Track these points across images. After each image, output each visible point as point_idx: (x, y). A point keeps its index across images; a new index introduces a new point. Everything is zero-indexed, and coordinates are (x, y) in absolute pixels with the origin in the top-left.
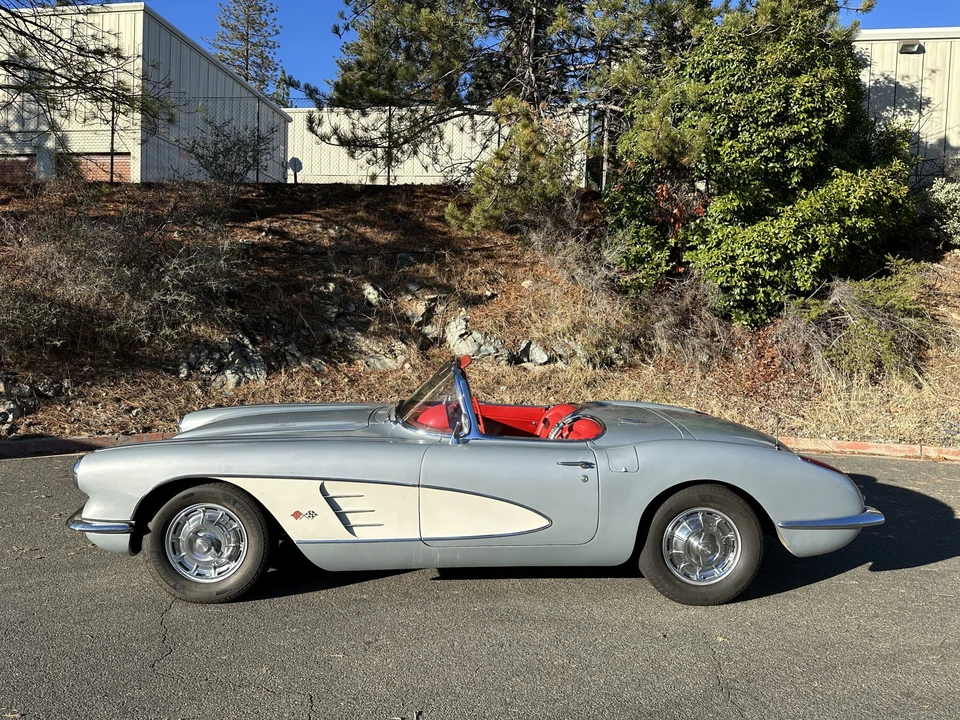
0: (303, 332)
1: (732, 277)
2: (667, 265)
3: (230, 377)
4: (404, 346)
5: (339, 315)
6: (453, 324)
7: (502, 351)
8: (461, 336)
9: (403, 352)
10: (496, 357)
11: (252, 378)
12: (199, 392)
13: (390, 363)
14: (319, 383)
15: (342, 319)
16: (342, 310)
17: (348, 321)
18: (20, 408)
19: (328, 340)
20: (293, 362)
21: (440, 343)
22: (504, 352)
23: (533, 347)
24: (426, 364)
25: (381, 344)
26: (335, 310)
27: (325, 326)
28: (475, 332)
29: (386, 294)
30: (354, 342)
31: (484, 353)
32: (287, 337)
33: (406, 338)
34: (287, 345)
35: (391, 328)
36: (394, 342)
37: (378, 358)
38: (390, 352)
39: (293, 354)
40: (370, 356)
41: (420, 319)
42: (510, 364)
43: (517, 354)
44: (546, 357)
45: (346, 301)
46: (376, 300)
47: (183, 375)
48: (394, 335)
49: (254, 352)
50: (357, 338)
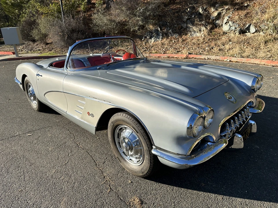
3: (153, 40)
5: (188, 19)
6: (225, 19)
7: (237, 29)
8: (226, 23)
10: (234, 31)
11: (158, 40)
12: (144, 44)
13: (198, 34)
14: (173, 41)
15: (189, 21)
16: (189, 17)
18: (110, 47)
19: (182, 27)
20: (170, 35)
21: (220, 26)
22: (238, 29)
23: (251, 26)
24: (209, 35)
25: (197, 28)
26: (187, 18)
27: (182, 23)
28: (230, 22)
29: (205, 10)
30: (189, 28)
31: (231, 30)
32: (170, 27)
33: (206, 26)
34: (169, 30)
35: (203, 22)
36: (202, 27)
37: (195, 33)
38: (200, 31)
39: (170, 33)
40: (193, 32)
41: (215, 18)
42: (240, 34)
43: (244, 29)
44: (255, 30)
45: (192, 14)
46: (201, 13)
47: (143, 39)
48: (203, 24)
49: (160, 32)
50: (191, 26)
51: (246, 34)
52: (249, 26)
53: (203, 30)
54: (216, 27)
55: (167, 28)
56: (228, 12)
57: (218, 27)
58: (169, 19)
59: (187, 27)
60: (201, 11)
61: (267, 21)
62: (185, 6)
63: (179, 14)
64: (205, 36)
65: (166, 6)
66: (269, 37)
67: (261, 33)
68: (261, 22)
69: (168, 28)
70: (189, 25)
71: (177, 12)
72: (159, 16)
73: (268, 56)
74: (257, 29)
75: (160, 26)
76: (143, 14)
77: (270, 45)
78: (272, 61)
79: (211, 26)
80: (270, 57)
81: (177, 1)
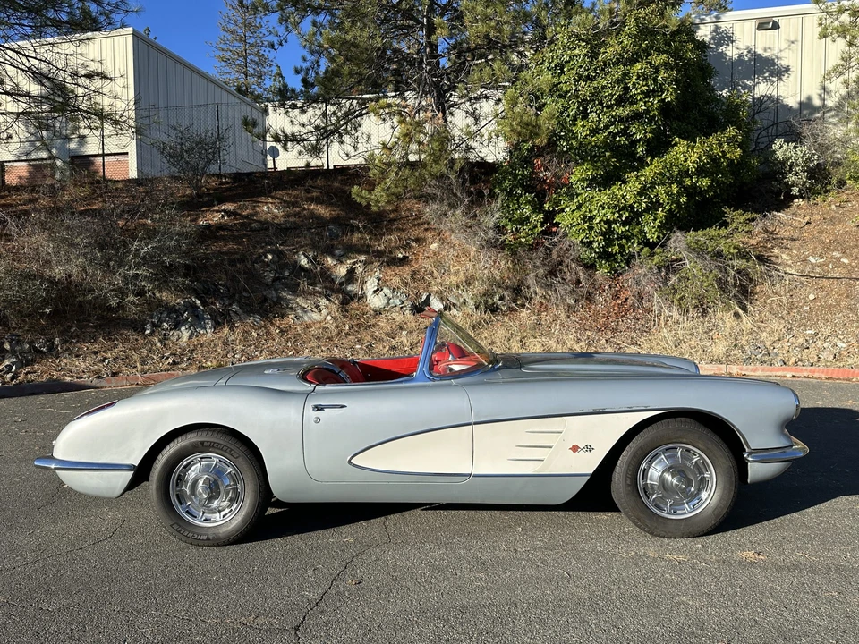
0: (245, 294)
1: (590, 234)
2: (542, 226)
3: (185, 333)
4: (327, 302)
5: (275, 280)
6: (369, 283)
7: (406, 303)
8: (375, 292)
9: (327, 307)
10: (401, 308)
11: (202, 332)
12: (159, 345)
13: (316, 316)
14: (255, 335)
15: (278, 283)
16: (277, 275)
17: (282, 284)
18: (21, 361)
19: (265, 299)
20: (235, 318)
21: (359, 298)
22: (408, 304)
23: (432, 298)
24: (344, 316)
25: (308, 301)
26: (272, 276)
27: (262, 289)
28: (384, 289)
29: (314, 260)
30: (287, 300)
31: (392, 305)
32: (232, 298)
33: (330, 296)
34: (231, 305)
35: (319, 288)
36: (320, 300)
37: (306, 312)
38: (316, 307)
39: (235, 313)
40: (299, 311)
41: (343, 279)
42: (413, 313)
43: (419, 304)
44: (442, 306)
45: (281, 268)
46: (307, 266)
47: (148, 332)
48: (320, 293)
49: (204, 311)
50: (289, 297)
52: (428, 297)
54: (352, 299)
55: (222, 299)
56: (369, 267)
57: (356, 300)
58: (221, 278)
59: (280, 299)
60: (304, 261)
62: (253, 248)
63: (246, 266)
64: (337, 320)
67: (454, 312)
69: (225, 299)
70: (284, 294)
71: (240, 261)
75: (198, 294)
79: (340, 297)
81: (221, 233)
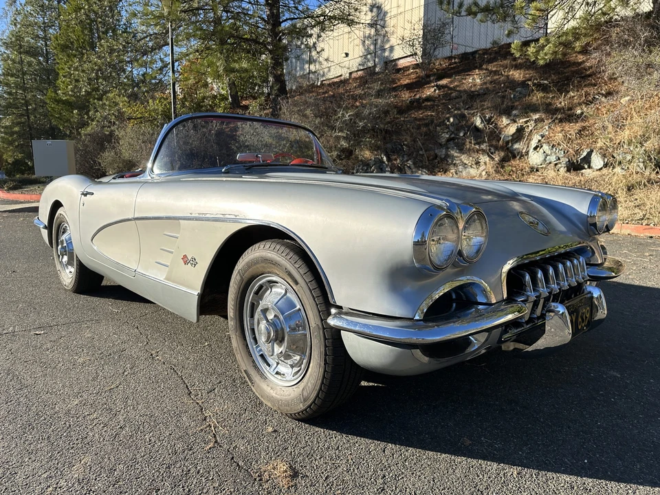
0: (421, 152)
4: (488, 159)
5: (449, 140)
6: (533, 140)
7: (562, 160)
8: (535, 149)
10: (556, 164)
13: (473, 172)
15: (451, 142)
16: (453, 136)
17: (454, 143)
19: (436, 156)
21: (522, 156)
22: (564, 161)
23: (593, 154)
24: (497, 172)
25: (471, 158)
26: (448, 136)
27: (436, 148)
28: (544, 145)
29: (489, 121)
30: (453, 157)
31: (548, 162)
32: (410, 156)
33: (492, 153)
34: (407, 161)
35: (484, 146)
36: (481, 156)
37: (466, 168)
38: (476, 164)
39: (409, 167)
40: (460, 167)
41: (510, 138)
42: (568, 170)
43: (577, 161)
44: (603, 163)
45: (458, 129)
46: (480, 126)
48: (484, 151)
49: (387, 166)
50: (456, 154)
51: (583, 171)
52: (590, 154)
53: (485, 163)
54: (514, 157)
55: (403, 157)
56: (540, 125)
57: (518, 157)
58: (407, 139)
59: (447, 156)
60: (478, 122)
61: (629, 144)
62: (443, 113)
63: (429, 129)
64: (489, 175)
65: (402, 113)
66: (636, 178)
67: (618, 170)
68: (615, 146)
69: (405, 156)
70: (452, 152)
71: (427, 125)
72: (387, 131)
73: (638, 217)
74: (606, 160)
75: (387, 152)
76: (351, 125)
77: (639, 194)
78: (648, 227)
79: (502, 154)
80: (642, 219)
81: (426, 103)
